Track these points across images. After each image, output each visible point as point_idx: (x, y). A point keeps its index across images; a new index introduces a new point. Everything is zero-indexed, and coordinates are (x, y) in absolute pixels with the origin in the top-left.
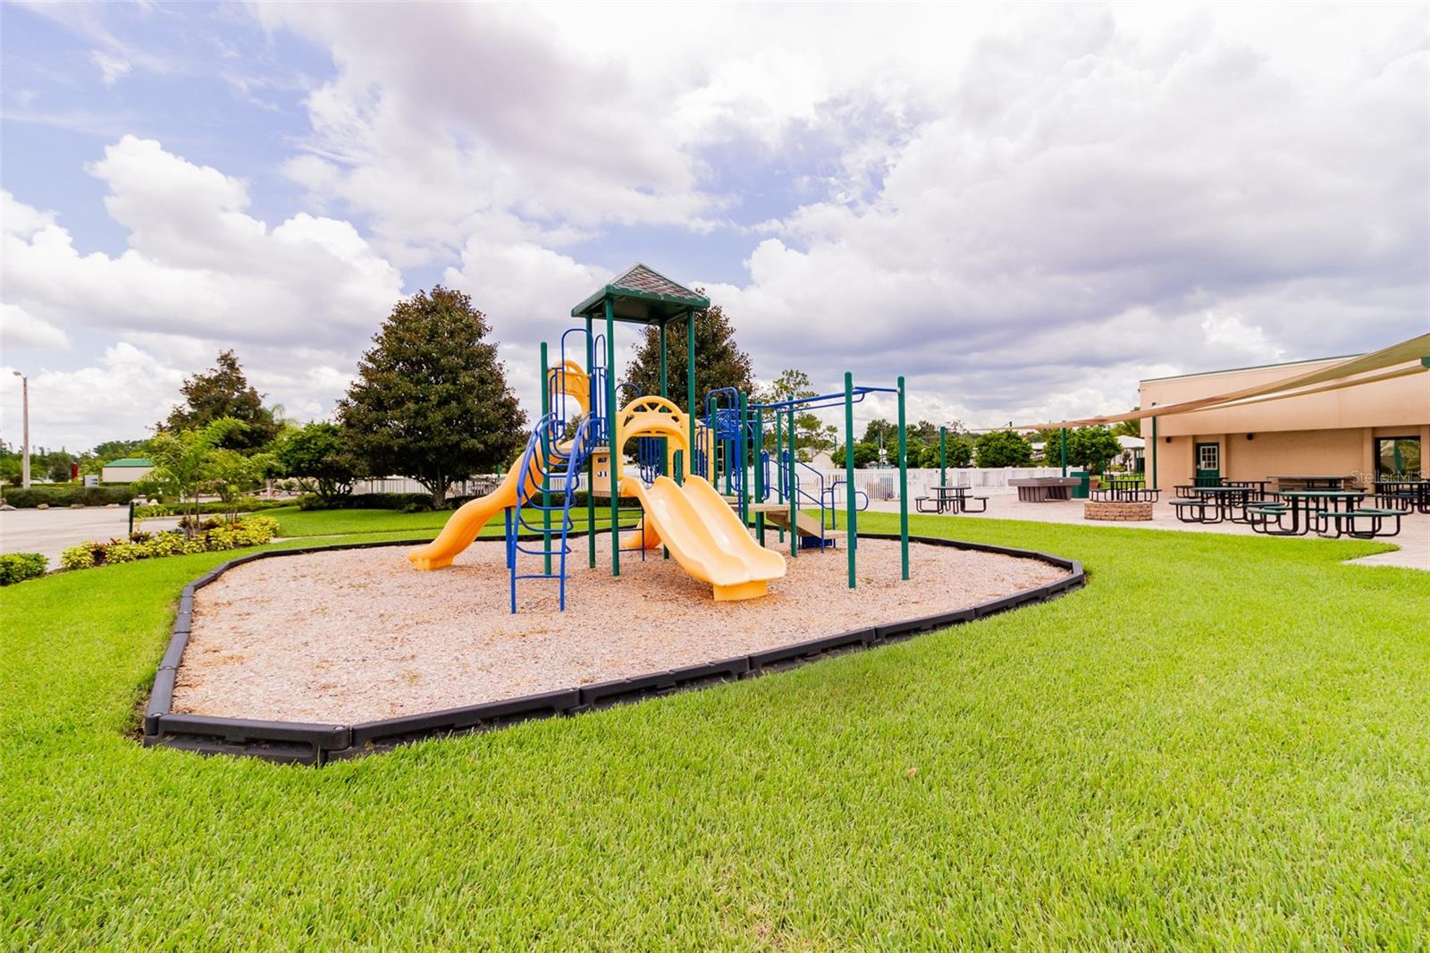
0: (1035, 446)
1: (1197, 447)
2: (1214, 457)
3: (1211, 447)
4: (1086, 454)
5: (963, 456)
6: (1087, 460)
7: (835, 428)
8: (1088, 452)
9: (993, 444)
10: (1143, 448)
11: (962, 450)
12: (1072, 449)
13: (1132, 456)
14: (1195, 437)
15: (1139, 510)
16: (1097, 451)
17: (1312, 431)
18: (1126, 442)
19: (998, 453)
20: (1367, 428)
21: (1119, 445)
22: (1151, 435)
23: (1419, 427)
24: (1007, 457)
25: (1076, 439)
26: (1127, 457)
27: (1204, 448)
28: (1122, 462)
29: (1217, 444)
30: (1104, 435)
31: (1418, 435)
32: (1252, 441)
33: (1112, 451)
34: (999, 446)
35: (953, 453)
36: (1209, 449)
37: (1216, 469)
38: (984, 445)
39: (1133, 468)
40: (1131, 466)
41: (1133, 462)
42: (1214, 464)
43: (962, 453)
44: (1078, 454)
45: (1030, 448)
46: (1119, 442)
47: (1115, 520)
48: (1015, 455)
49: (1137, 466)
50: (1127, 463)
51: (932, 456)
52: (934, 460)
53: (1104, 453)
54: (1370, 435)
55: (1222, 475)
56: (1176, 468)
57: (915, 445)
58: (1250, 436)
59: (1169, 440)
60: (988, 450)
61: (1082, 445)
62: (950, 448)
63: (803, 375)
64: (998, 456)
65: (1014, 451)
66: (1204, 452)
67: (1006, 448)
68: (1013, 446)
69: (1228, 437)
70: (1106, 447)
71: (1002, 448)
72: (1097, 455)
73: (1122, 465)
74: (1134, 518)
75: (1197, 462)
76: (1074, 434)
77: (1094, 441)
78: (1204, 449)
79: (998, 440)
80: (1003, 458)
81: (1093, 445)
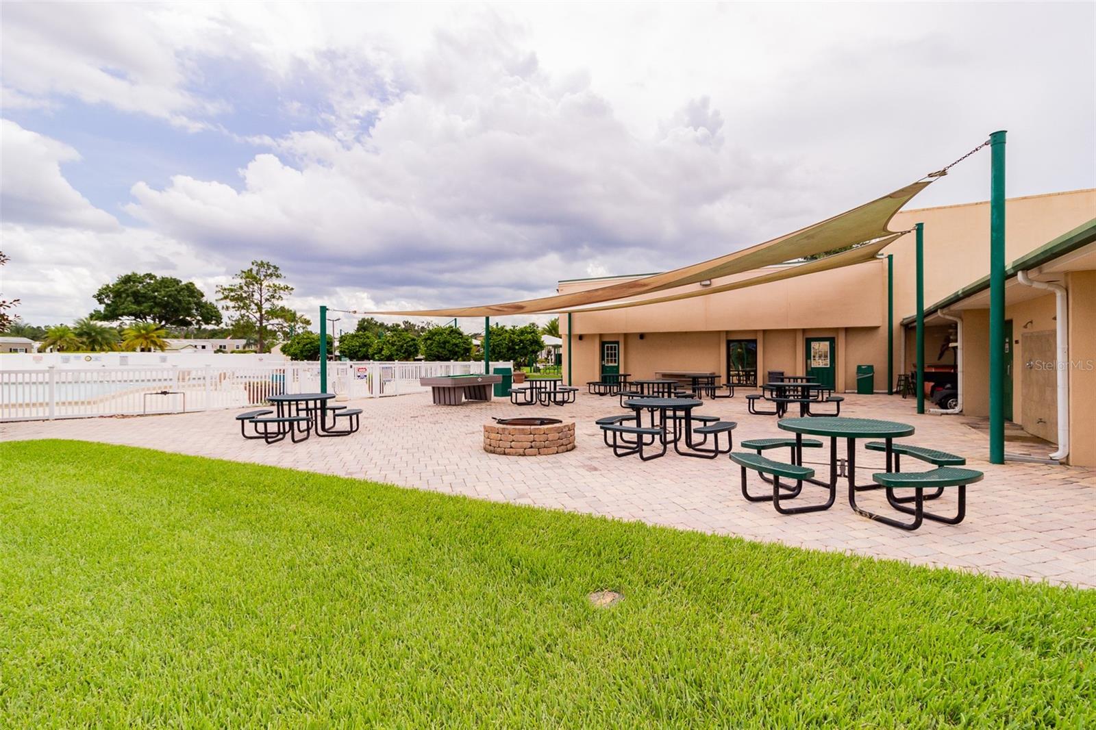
0: (475, 342)
1: (603, 344)
2: (615, 354)
3: (613, 345)
4: (515, 349)
5: (412, 349)
6: (517, 355)
7: (309, 321)
8: (517, 347)
9: (437, 338)
10: (561, 346)
11: (411, 343)
12: (504, 345)
13: (553, 353)
14: (601, 335)
15: (557, 435)
16: (524, 347)
17: (686, 333)
18: (548, 340)
19: (441, 347)
20: (723, 331)
21: (543, 342)
22: (567, 333)
23: (756, 331)
24: (450, 351)
25: (507, 335)
26: (549, 353)
27: (609, 346)
28: (546, 356)
29: (617, 343)
30: (531, 333)
31: (753, 338)
32: (644, 341)
33: (537, 347)
34: (442, 340)
35: (402, 346)
36: (611, 347)
37: (616, 365)
38: (429, 339)
39: (553, 361)
40: (552, 359)
41: (553, 357)
42: (615, 360)
43: (411, 346)
44: (509, 349)
45: (471, 343)
46: (542, 340)
47: (524, 455)
48: (457, 349)
49: (556, 360)
50: (550, 358)
51: (382, 349)
52: (383, 353)
53: (530, 349)
54: (725, 336)
55: (621, 372)
56: (586, 365)
57: (368, 338)
58: (642, 336)
59: (581, 337)
60: (432, 344)
61: (512, 341)
62: (399, 341)
63: (275, 267)
64: (440, 350)
65: (456, 345)
66: (608, 350)
67: (449, 342)
68: (454, 341)
69: (626, 335)
70: (531, 344)
71: (445, 343)
72: (525, 351)
73: (546, 359)
74: (550, 450)
75: (602, 358)
76: (506, 331)
77: (522, 338)
78: (607, 347)
79: (441, 334)
80: (446, 352)
81: (521, 341)
